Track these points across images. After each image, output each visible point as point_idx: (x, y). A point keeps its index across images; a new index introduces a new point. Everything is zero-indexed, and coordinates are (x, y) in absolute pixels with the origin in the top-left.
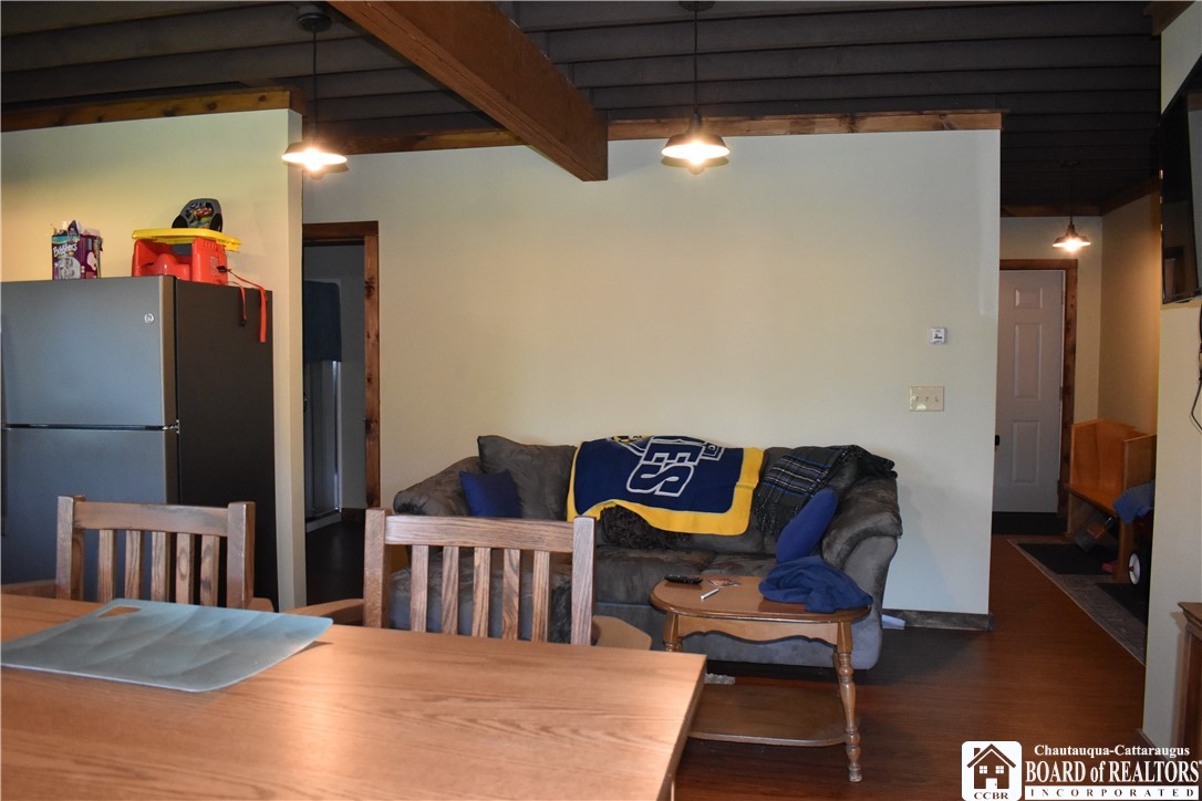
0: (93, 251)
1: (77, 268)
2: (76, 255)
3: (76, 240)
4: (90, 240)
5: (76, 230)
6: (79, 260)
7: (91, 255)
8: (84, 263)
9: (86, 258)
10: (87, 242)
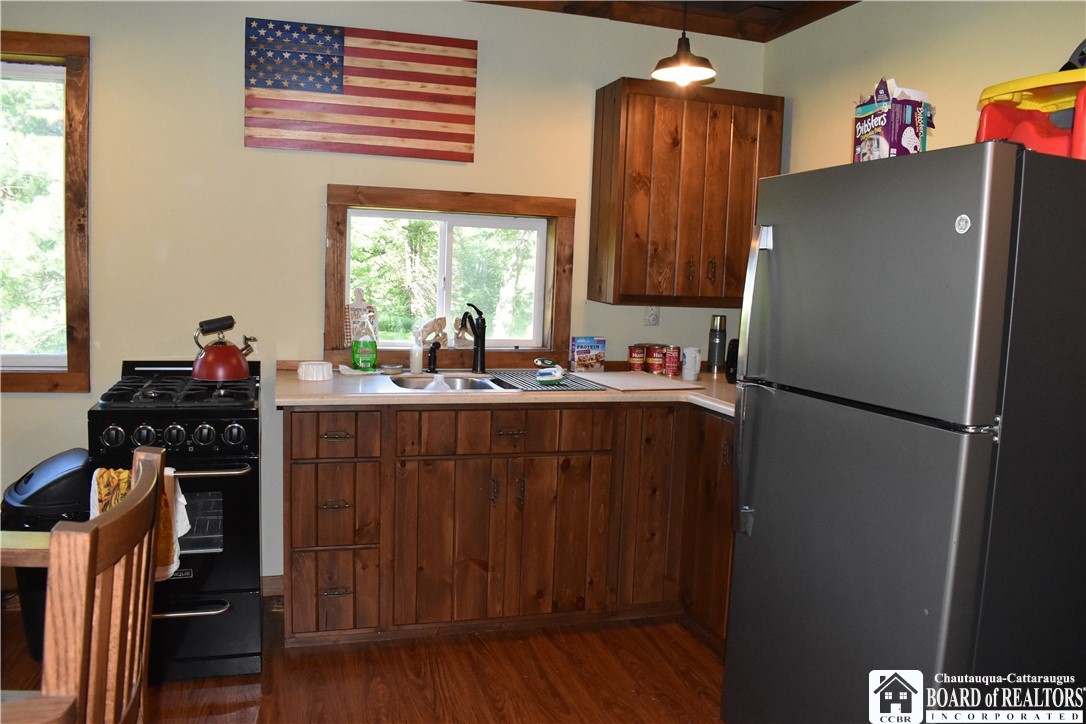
0: (913, 124)
1: (883, 150)
2: (887, 131)
3: (886, 107)
4: (909, 109)
5: (886, 92)
6: (888, 138)
7: (909, 133)
8: (895, 143)
9: (900, 136)
10: (903, 111)
